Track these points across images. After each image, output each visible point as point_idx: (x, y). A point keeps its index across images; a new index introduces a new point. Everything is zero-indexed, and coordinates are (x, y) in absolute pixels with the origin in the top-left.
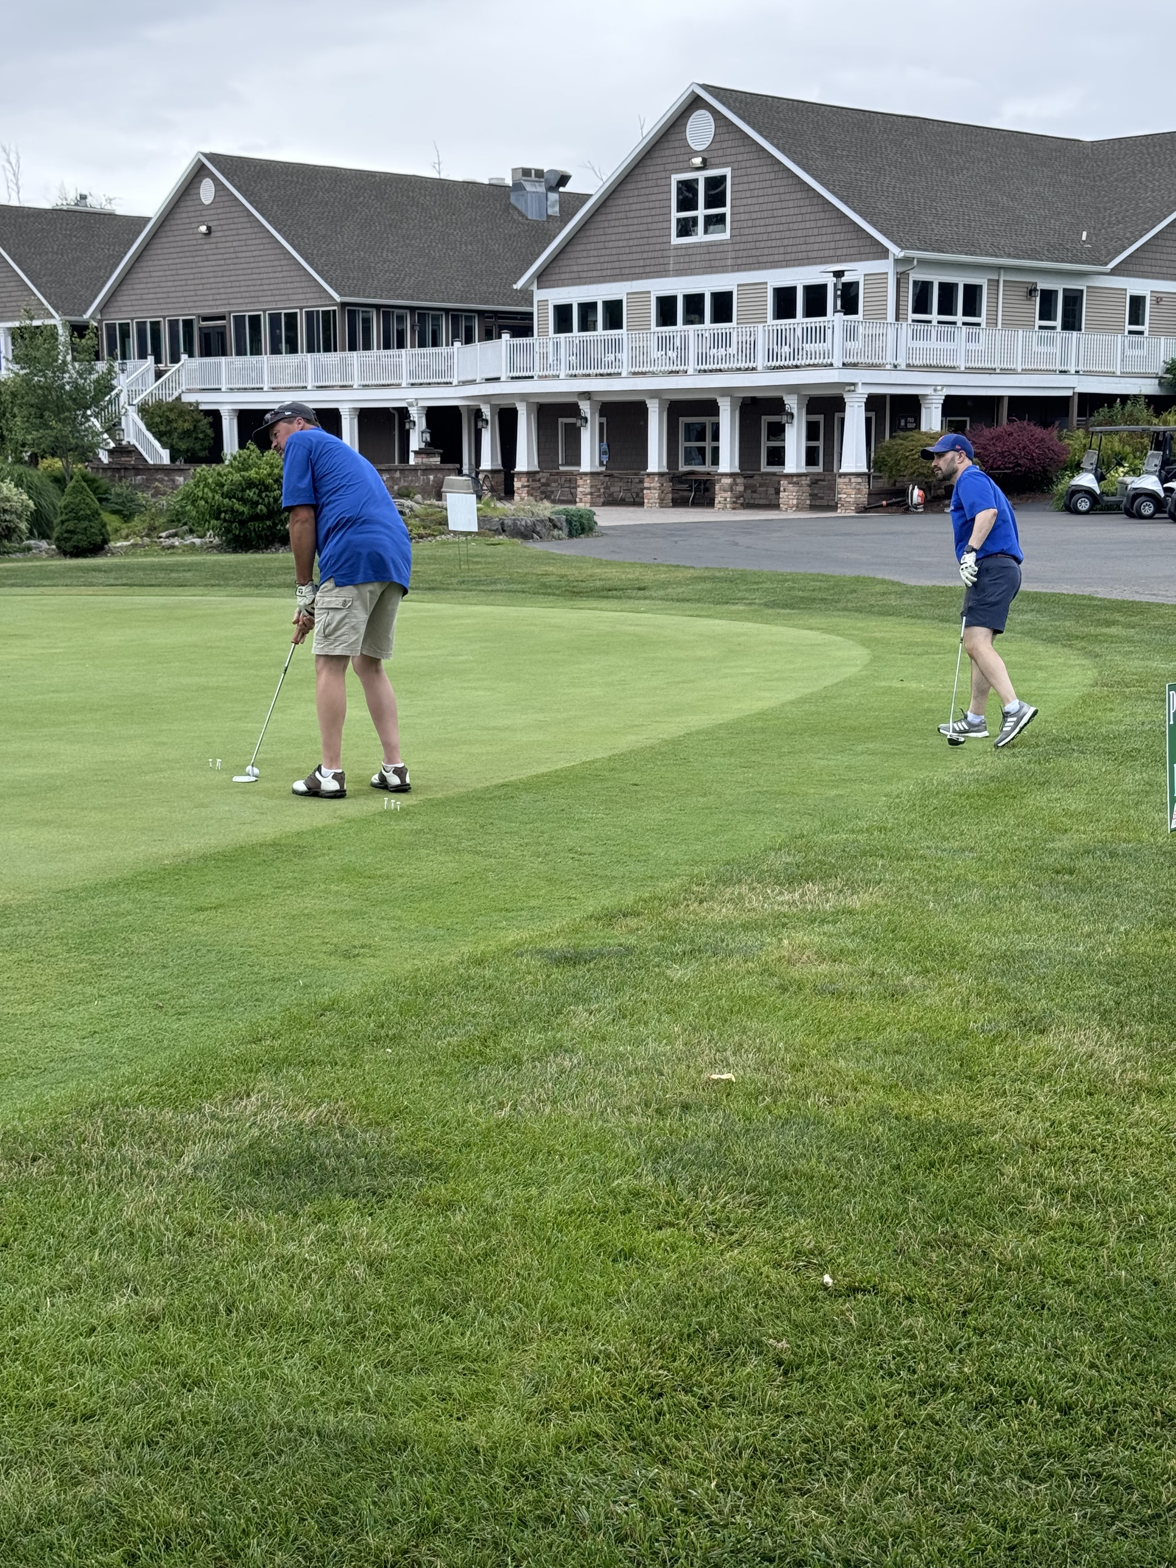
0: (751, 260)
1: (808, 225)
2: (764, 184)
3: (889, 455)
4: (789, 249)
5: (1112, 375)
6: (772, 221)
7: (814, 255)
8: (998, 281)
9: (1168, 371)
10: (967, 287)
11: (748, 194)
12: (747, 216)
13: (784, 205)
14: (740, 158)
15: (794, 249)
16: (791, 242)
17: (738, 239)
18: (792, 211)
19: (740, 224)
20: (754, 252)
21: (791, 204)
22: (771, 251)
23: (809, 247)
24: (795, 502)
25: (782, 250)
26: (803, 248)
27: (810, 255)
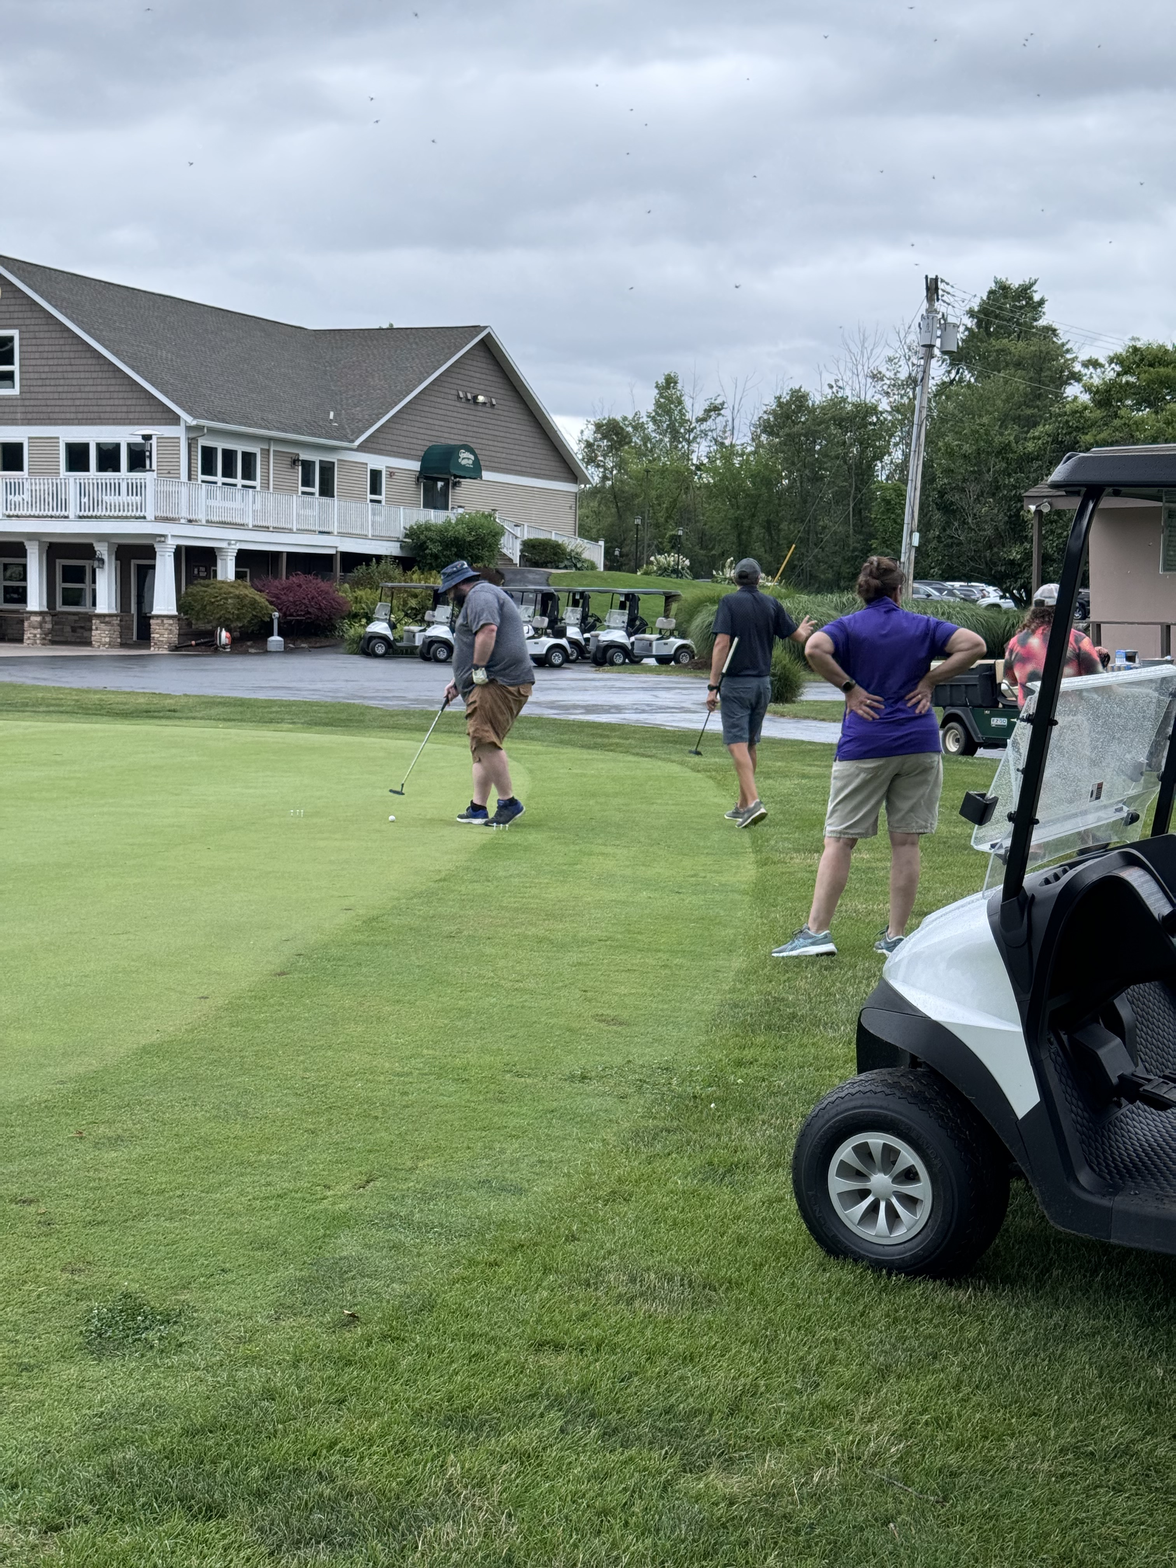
0: (42, 416)
1: (99, 388)
2: (54, 348)
3: (195, 601)
4: (81, 409)
5: (365, 537)
6: (62, 382)
7: (107, 416)
8: (268, 451)
9: (406, 536)
10: (245, 454)
11: (37, 355)
12: (36, 376)
13: (74, 368)
14: (28, 322)
15: (86, 409)
16: (82, 402)
17: (28, 396)
18: (82, 375)
19: (29, 382)
20: (44, 409)
21: (82, 368)
22: (62, 409)
23: (101, 409)
24: (107, 640)
25: (73, 409)
26: (95, 409)
27: (102, 416)
